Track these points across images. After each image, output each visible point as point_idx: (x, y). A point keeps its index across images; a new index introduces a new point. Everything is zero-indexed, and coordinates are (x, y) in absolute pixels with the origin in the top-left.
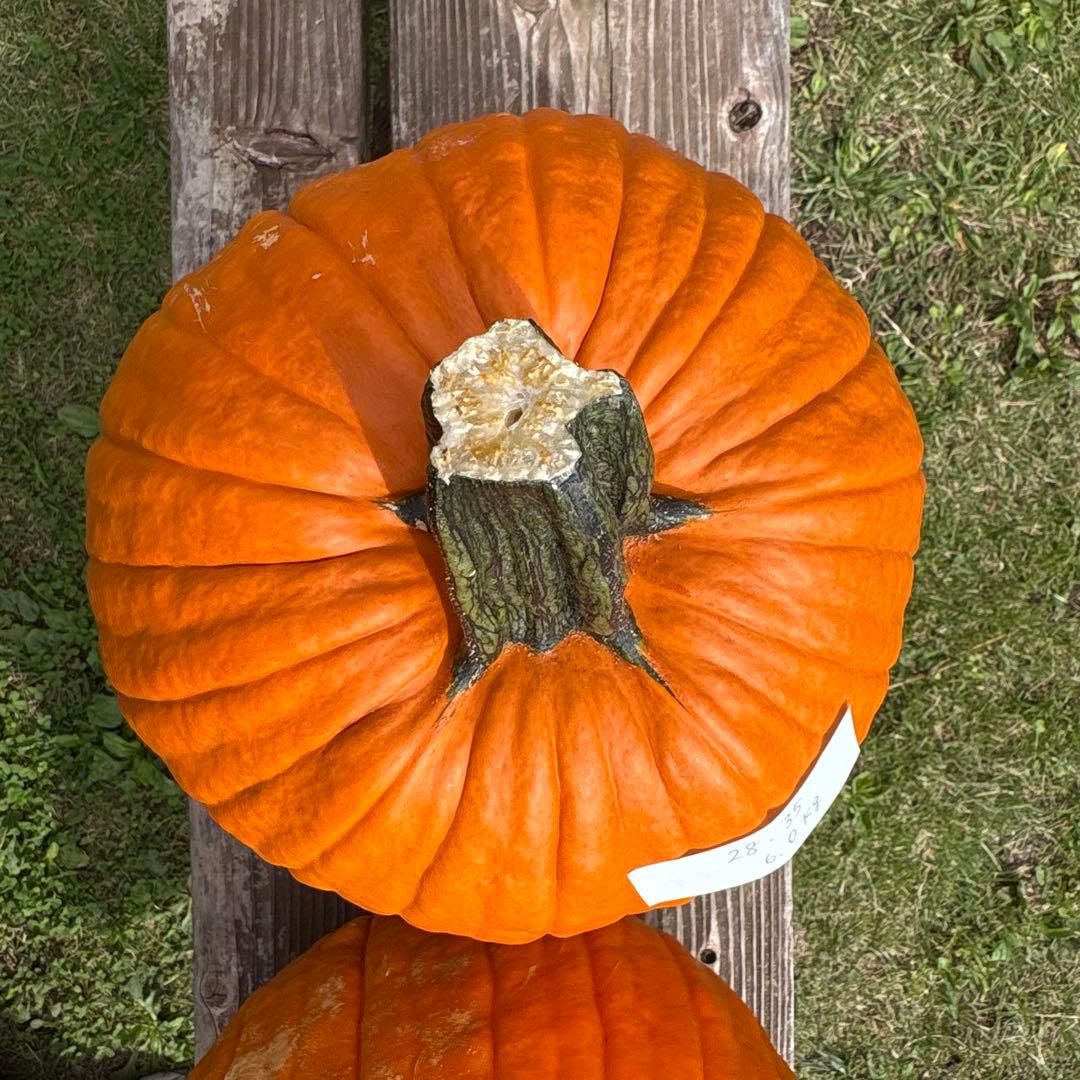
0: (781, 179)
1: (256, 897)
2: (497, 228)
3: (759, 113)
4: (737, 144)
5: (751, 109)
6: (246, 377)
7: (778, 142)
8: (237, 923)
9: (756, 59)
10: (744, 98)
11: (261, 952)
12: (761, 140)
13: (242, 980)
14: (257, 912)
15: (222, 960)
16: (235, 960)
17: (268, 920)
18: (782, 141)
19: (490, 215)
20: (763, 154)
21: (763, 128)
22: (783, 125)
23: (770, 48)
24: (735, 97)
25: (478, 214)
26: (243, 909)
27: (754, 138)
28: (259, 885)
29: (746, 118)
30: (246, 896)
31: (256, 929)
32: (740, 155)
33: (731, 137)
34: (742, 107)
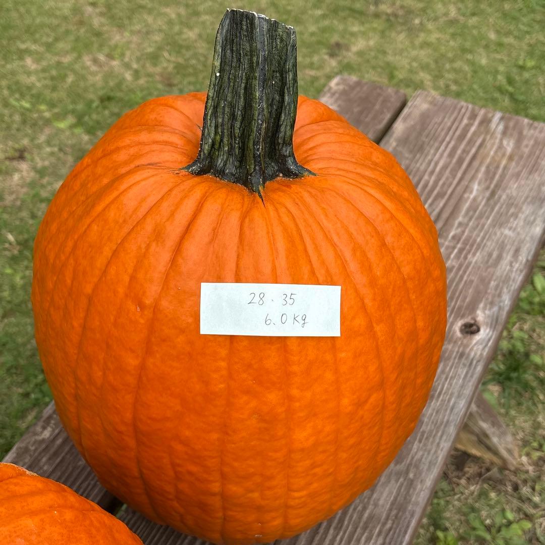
0: (478, 361)
3: (478, 330)
4: (460, 339)
5: (474, 328)
7: (484, 345)
9: (486, 309)
10: (472, 322)
12: (474, 342)
18: (486, 345)
20: (473, 347)
21: (477, 337)
22: (489, 340)
23: (495, 309)
24: (468, 320)
27: (471, 339)
29: (471, 329)
32: (460, 343)
33: (458, 334)
34: (471, 325)
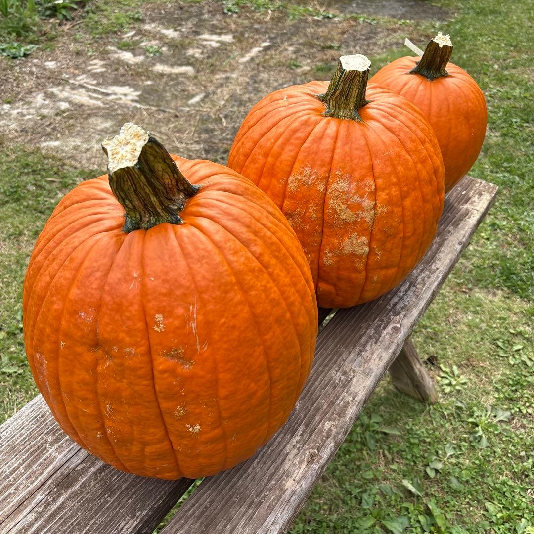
1: (364, 346)
2: (97, 261)
6: (192, 265)
8: (376, 343)
11: (373, 332)
13: (384, 328)
14: (367, 342)
15: (388, 337)
16: (383, 335)
17: (364, 338)
19: (94, 267)
25: (98, 270)
26: (371, 345)
28: (361, 348)
30: (368, 347)
31: (370, 338)
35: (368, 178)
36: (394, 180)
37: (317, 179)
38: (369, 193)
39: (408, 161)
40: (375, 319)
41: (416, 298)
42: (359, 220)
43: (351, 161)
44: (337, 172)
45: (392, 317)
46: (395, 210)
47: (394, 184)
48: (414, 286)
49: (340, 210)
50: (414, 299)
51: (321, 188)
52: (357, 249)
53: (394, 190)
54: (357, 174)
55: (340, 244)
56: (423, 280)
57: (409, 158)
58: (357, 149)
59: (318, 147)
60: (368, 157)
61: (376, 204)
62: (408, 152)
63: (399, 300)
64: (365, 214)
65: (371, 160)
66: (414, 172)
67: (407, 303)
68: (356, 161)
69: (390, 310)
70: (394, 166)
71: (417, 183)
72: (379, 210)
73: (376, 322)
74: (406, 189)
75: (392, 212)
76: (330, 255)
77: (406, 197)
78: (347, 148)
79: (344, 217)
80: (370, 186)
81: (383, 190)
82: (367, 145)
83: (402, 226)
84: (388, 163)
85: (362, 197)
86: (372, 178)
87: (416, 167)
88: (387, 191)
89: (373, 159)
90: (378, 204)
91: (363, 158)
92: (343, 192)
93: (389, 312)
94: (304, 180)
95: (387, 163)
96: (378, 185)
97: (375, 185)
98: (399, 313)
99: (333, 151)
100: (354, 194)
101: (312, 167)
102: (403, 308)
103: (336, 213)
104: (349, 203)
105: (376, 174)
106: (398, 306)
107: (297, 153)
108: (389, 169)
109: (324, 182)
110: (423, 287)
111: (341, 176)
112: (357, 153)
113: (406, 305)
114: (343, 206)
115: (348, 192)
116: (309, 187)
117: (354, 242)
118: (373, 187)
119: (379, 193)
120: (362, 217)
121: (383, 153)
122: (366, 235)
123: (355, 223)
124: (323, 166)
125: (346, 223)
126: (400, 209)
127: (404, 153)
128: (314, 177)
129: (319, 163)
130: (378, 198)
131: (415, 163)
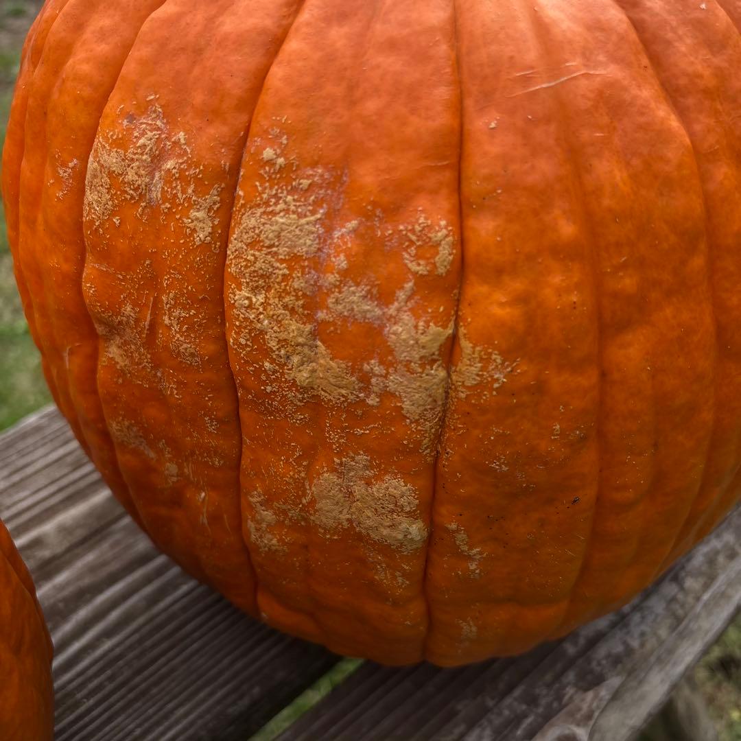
35: (422, 203)
36: (567, 229)
37: (183, 178)
38: (420, 279)
39: (662, 136)
40: (510, 688)
41: (673, 628)
42: (372, 401)
43: (353, 103)
44: (268, 153)
45: (570, 691)
46: (557, 381)
47: (564, 253)
48: (676, 579)
49: (283, 343)
50: (663, 632)
51: (200, 223)
52: (369, 519)
53: (557, 279)
54: (367, 176)
55: (300, 486)
56: (711, 561)
57: (674, 123)
58: (392, 45)
59: (211, 20)
60: (443, 93)
61: (453, 340)
62: (673, 93)
63: (613, 625)
64: (395, 381)
65: (459, 108)
66: (687, 203)
67: (635, 644)
68: (372, 106)
69: (571, 663)
70: (576, 157)
71: (698, 262)
72: (468, 370)
73: (511, 704)
74: (628, 283)
75: (539, 389)
76: (268, 515)
77: (623, 326)
78: (339, 35)
79: (303, 376)
80: (428, 248)
81: (498, 273)
82: (454, 29)
83: (588, 459)
84: (545, 135)
85: (384, 296)
86: (445, 203)
87: (704, 178)
88: (518, 285)
89: (469, 103)
90: (466, 345)
91: (411, 95)
92: (294, 260)
93: (564, 671)
94: (131, 176)
95: (542, 134)
96: (472, 249)
97: (462, 242)
98: (598, 681)
99: (275, 43)
100: (345, 274)
101: (170, 115)
102: (616, 661)
103: (266, 352)
104: (321, 315)
105: (474, 186)
106: (602, 651)
107: (127, 47)
108: (545, 168)
109: (213, 197)
110: (706, 587)
111: (285, 174)
112: (391, 63)
113: (629, 651)
114: (295, 329)
115: (317, 263)
116: (153, 209)
117: (359, 489)
118: (445, 255)
119: (476, 289)
120: (386, 394)
121: (526, 80)
122: (407, 475)
123: (355, 412)
124: (212, 114)
125: (314, 403)
126: (588, 379)
127: (646, 93)
128: (169, 164)
129: (198, 98)
130: (465, 311)
131: (701, 156)
